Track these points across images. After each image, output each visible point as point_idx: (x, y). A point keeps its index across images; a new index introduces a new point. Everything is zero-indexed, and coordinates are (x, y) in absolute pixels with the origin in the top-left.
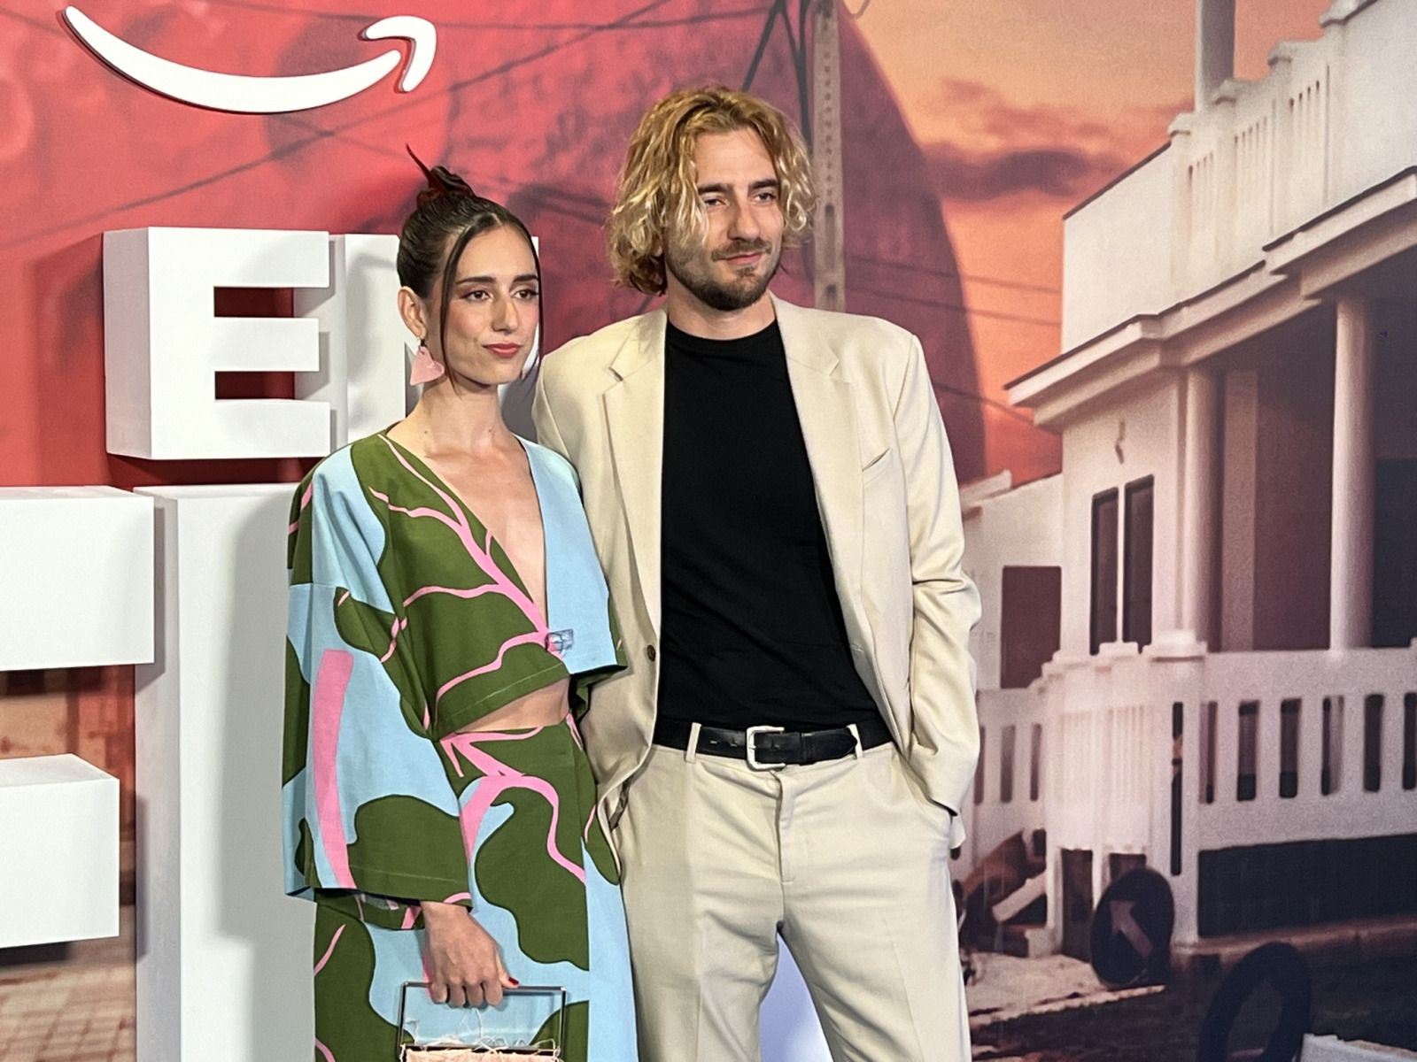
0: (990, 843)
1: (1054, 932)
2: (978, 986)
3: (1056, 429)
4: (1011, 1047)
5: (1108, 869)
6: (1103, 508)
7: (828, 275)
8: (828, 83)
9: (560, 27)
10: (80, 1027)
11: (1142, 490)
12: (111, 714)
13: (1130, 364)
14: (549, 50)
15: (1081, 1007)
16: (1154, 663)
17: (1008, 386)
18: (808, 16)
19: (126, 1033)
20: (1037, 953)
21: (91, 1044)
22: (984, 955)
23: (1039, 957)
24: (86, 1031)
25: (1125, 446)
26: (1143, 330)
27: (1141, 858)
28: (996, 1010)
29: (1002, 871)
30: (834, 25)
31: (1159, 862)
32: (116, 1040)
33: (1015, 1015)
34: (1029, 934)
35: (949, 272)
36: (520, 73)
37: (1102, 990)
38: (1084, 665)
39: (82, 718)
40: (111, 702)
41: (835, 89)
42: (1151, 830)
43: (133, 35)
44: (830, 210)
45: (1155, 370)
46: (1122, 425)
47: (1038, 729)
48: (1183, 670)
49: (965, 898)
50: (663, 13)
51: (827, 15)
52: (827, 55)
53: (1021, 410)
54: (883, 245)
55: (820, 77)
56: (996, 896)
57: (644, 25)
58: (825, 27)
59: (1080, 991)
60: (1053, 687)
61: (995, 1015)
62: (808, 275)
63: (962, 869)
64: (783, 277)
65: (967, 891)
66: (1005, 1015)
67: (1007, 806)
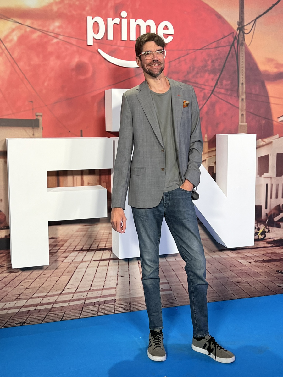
0: (273, 206)
2: (271, 233)
4: (277, 245)
7: (242, 97)
8: (242, 59)
9: (189, 50)
10: (102, 234)
12: (106, 179)
14: (188, 54)
17: (278, 118)
18: (239, 46)
19: (110, 235)
21: (104, 237)
22: (272, 227)
23: (282, 228)
24: (103, 234)
28: (274, 238)
29: (275, 211)
30: (244, 48)
32: (108, 236)
33: (278, 239)
34: (281, 224)
35: (267, 96)
36: (182, 59)
39: (102, 179)
41: (244, 60)
43: (110, 54)
44: (242, 84)
49: (268, 216)
50: (210, 46)
51: (242, 46)
52: (242, 54)
53: (281, 123)
54: (253, 91)
55: (241, 58)
56: (274, 216)
57: (206, 49)
58: (242, 48)
61: (274, 239)
62: (238, 96)
63: (268, 211)
64: (233, 97)
65: (269, 215)
66: (276, 239)
67: (277, 199)
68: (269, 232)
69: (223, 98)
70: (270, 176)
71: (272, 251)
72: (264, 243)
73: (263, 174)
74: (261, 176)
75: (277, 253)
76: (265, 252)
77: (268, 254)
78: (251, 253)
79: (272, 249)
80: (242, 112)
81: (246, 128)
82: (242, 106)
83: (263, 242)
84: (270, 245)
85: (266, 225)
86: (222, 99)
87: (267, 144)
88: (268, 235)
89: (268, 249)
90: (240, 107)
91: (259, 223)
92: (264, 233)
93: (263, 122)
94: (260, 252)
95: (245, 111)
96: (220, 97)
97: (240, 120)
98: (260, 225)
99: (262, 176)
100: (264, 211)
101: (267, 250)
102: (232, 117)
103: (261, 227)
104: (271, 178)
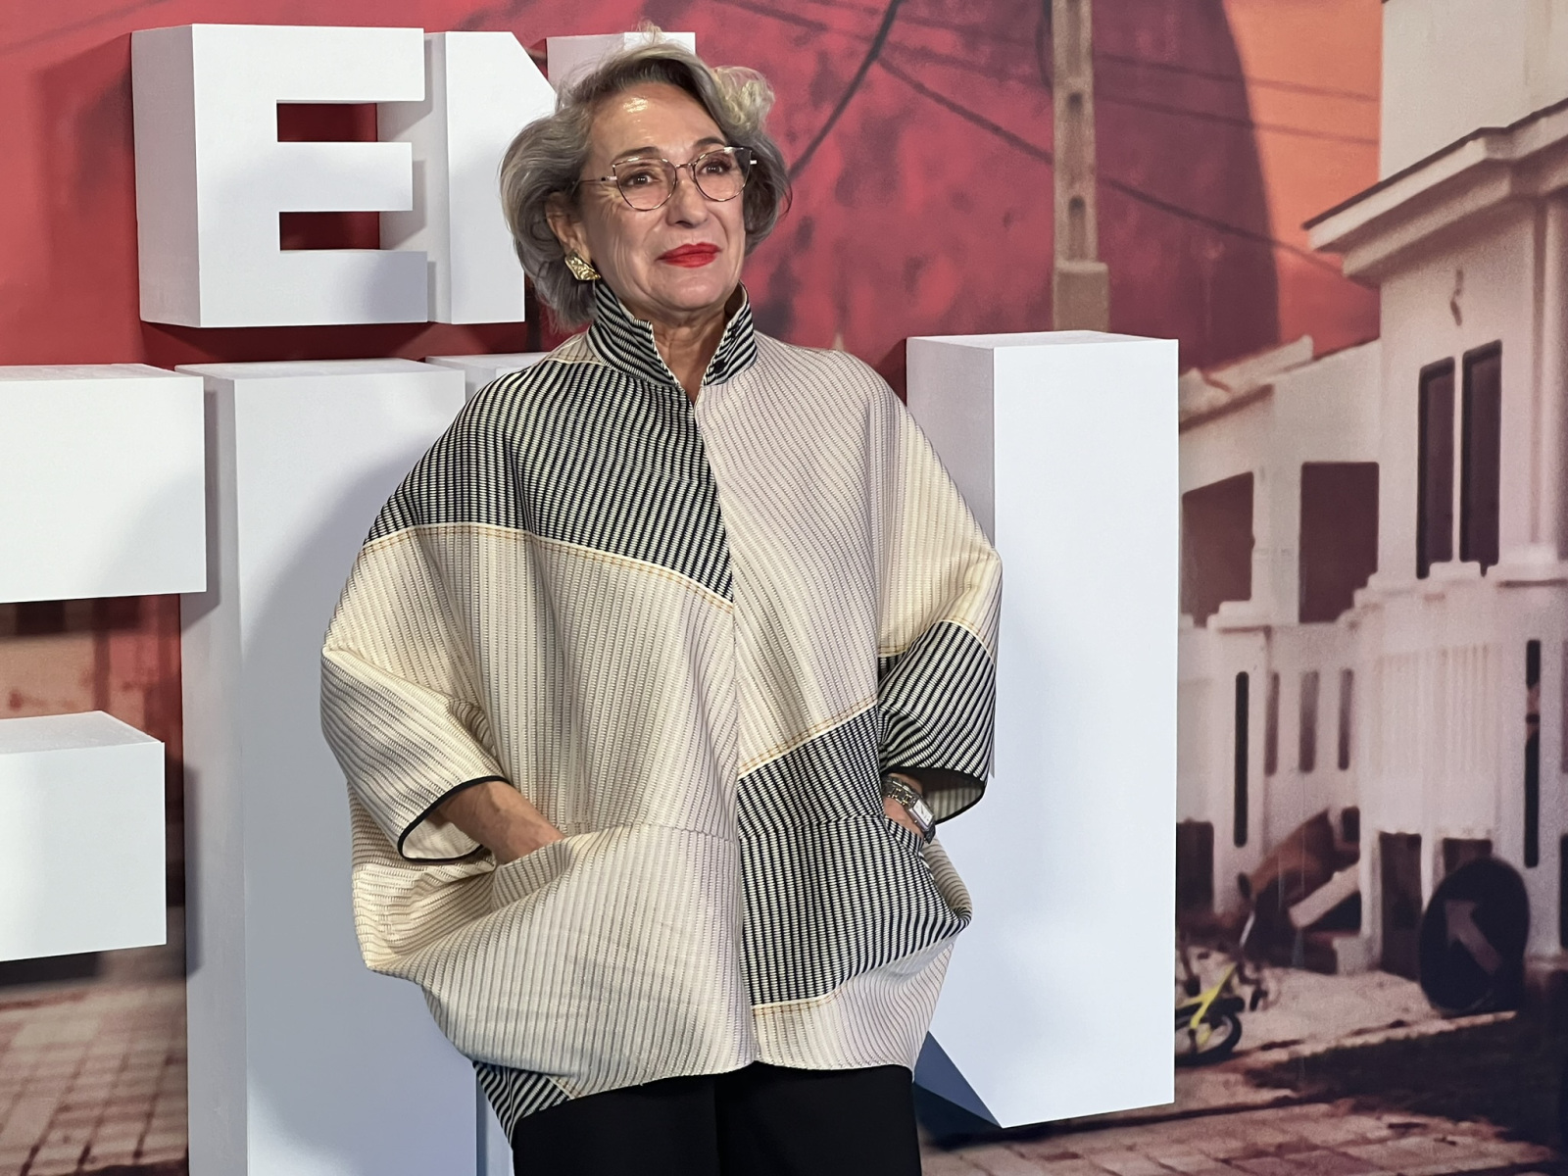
0: (1286, 825)
1: (1370, 941)
2: (1272, 1012)
3: (1371, 281)
4: (1314, 1090)
5: (1441, 860)
6: (1432, 384)
7: (1071, 80)
10: (115, 1063)
11: (1485, 361)
12: (151, 660)
13: (1470, 194)
15: (1407, 1040)
16: (1502, 590)
17: (1309, 225)
19: (173, 1070)
20: (1348, 968)
21: (131, 1084)
22: (1278, 971)
23: (1351, 974)
24: (125, 1068)
25: (1463, 303)
26: (1488, 149)
27: (1485, 845)
28: (1294, 1042)
29: (1301, 861)
31: (1510, 850)
32: (160, 1080)
33: (1320, 1048)
34: (1340, 944)
35: (1231, 75)
37: (1433, 1017)
38: (1409, 592)
39: (114, 661)
40: (151, 643)
42: (1498, 808)
45: (1505, 201)
46: (1460, 275)
47: (1348, 676)
48: (1541, 597)
49: (1253, 896)
53: (1326, 257)
54: (1144, 40)
56: (1293, 894)
59: (1406, 1017)
60: (1369, 622)
61: (1293, 1048)
62: (1044, 81)
63: (1250, 858)
64: (1012, 83)
65: (1258, 887)
66: (1306, 1050)
67: (1310, 778)
68: (1261, 1003)
69: (946, 94)
70: (1263, 622)
71: (1284, 1132)
72: (1233, 1077)
73: (1215, 610)
74: (1201, 622)
75: (1315, 1147)
76: (1235, 1145)
77: (1259, 1153)
78: (1148, 1158)
79: (1282, 1120)
80: (1072, 182)
81: (1104, 291)
82: (1072, 147)
83: (1221, 1077)
84: (1267, 1095)
85: (1238, 959)
86: (939, 99)
87: (1238, 405)
88: (1257, 1027)
89: (1254, 1123)
90: (1059, 154)
91: (1195, 943)
92: (1226, 1009)
93: (1213, 253)
94: (1205, 1146)
95: (1092, 183)
96: (928, 85)
97: (1061, 244)
98: (1203, 956)
99: (1213, 621)
100: (1228, 862)
101: (1251, 1131)
102: (1007, 220)
103: (1205, 970)
104: (1268, 631)
